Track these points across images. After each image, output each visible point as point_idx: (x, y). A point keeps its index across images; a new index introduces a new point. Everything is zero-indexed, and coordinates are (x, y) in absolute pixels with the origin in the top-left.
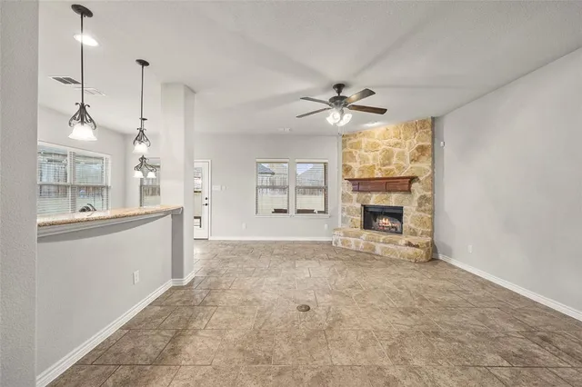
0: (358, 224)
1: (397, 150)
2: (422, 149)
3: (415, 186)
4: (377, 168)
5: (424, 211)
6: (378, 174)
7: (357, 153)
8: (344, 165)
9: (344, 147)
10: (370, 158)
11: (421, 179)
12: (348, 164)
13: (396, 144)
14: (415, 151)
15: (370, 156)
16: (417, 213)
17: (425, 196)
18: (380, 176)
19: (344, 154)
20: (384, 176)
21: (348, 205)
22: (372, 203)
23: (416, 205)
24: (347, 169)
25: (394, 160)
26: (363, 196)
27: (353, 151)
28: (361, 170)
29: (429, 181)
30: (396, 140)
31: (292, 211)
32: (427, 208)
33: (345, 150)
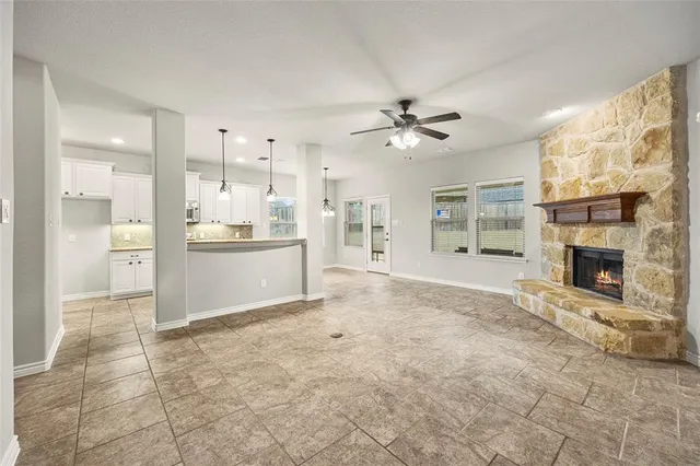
0: (561, 277)
1: (612, 146)
2: (653, 137)
3: (642, 211)
4: (584, 182)
5: (660, 261)
6: (585, 193)
7: (558, 161)
8: (544, 183)
9: (542, 154)
10: (576, 167)
11: (653, 196)
12: (548, 180)
13: (610, 137)
14: (642, 143)
15: (575, 163)
16: (647, 264)
17: (660, 231)
18: (587, 195)
19: (543, 165)
20: (593, 195)
21: (549, 244)
22: (578, 242)
23: (646, 248)
24: (547, 189)
25: (609, 166)
26: (566, 230)
27: (554, 158)
28: (564, 189)
29: (668, 200)
30: (609, 129)
31: (472, 250)
32: (664, 254)
33: (545, 159)
